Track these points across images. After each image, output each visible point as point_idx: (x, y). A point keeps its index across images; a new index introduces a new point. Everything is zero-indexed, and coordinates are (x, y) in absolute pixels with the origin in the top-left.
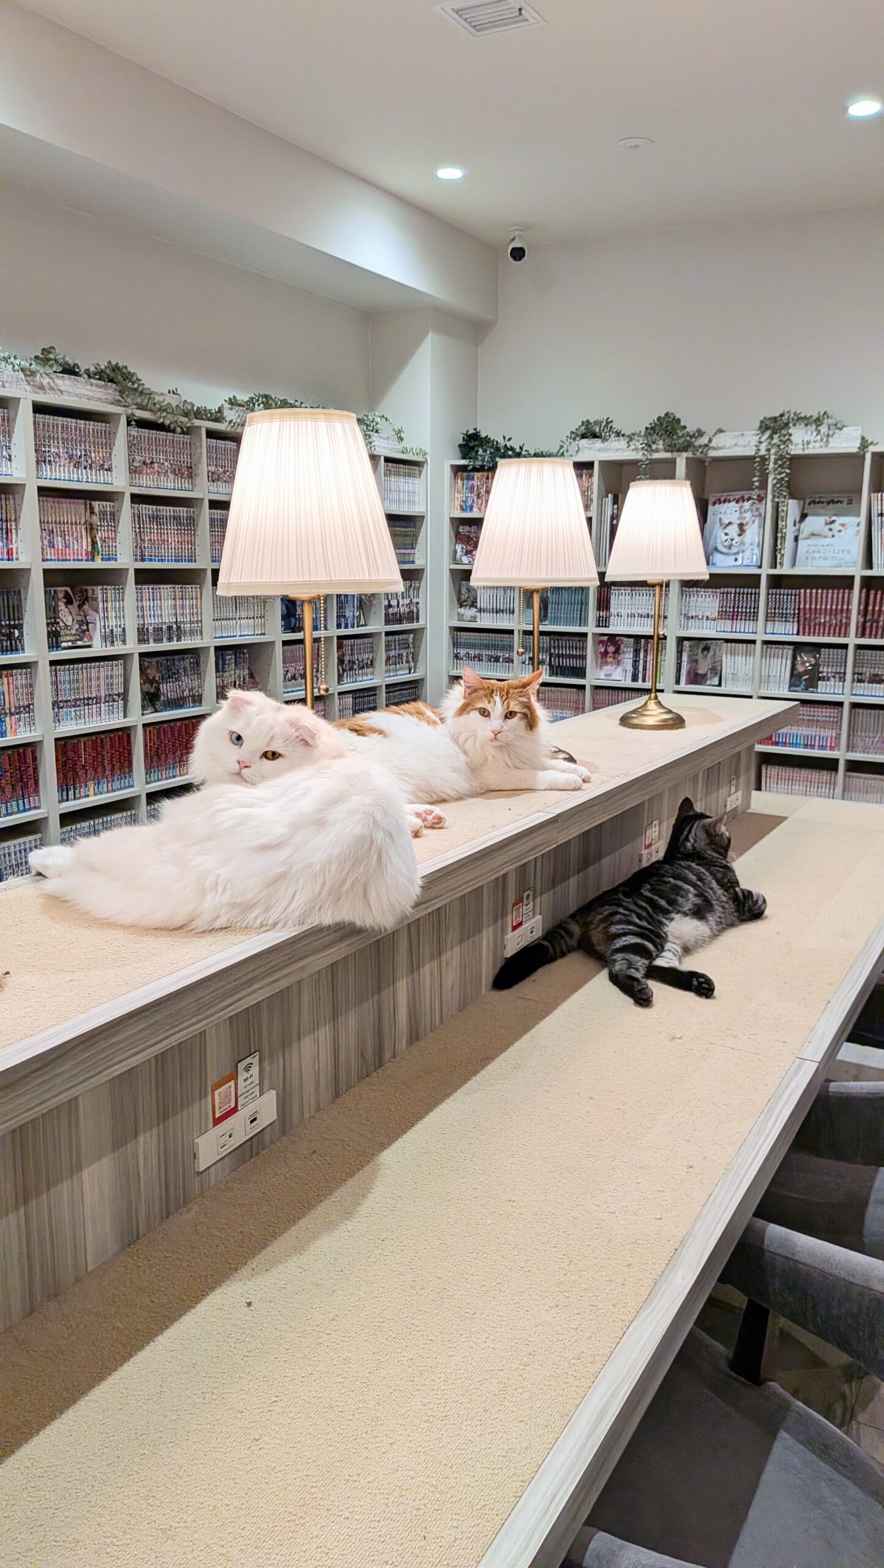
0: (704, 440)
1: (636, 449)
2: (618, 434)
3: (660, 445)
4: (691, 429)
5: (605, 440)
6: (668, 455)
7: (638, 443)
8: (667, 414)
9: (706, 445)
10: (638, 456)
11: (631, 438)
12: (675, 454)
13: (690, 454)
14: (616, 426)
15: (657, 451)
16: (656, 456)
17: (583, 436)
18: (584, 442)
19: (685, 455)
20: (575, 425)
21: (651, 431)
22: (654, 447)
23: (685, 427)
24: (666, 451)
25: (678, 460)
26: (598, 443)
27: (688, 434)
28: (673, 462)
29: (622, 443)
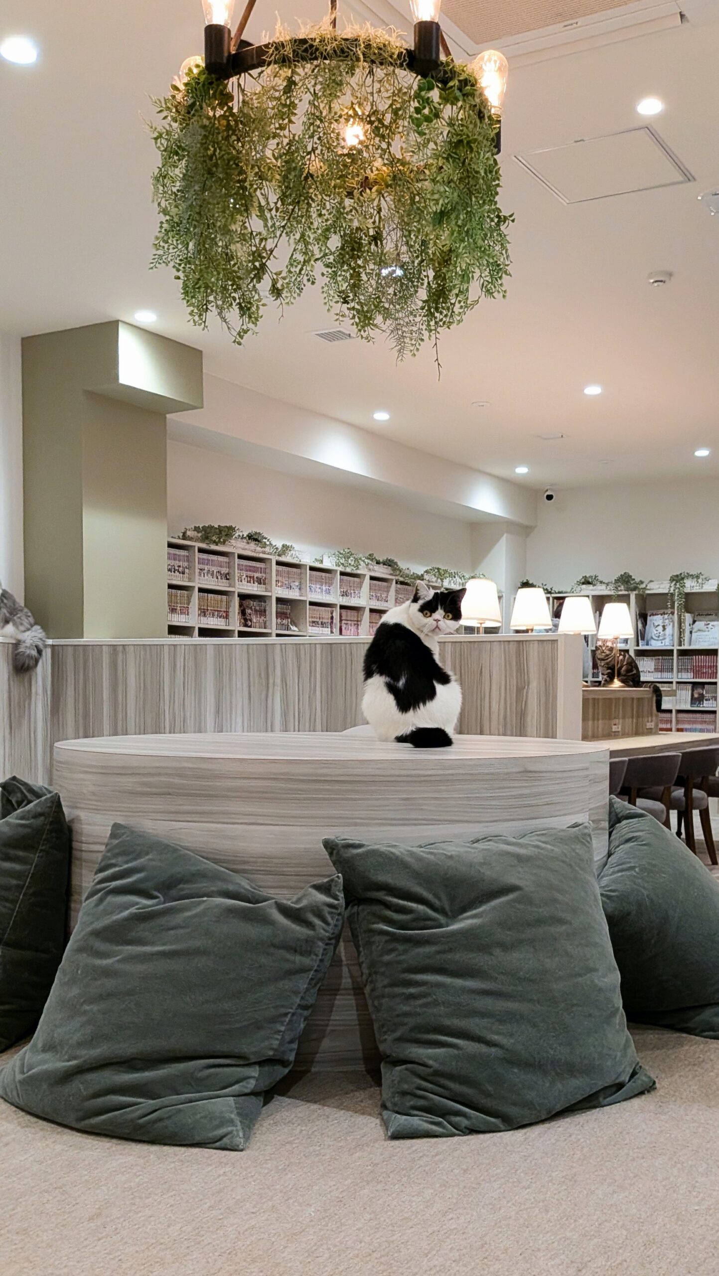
0: (643, 586)
1: (610, 590)
2: (601, 582)
3: (622, 588)
4: (637, 580)
5: (594, 585)
6: (626, 593)
7: (611, 587)
8: (625, 573)
9: (645, 588)
10: (612, 593)
11: (607, 584)
12: (630, 592)
13: (636, 592)
14: (600, 578)
15: (621, 590)
16: (620, 593)
17: (583, 583)
18: (584, 586)
19: (634, 592)
20: (580, 578)
21: (617, 581)
22: (619, 588)
23: (634, 579)
24: (625, 590)
25: (631, 595)
26: (591, 587)
27: (635, 583)
28: (628, 596)
29: (604, 587)
